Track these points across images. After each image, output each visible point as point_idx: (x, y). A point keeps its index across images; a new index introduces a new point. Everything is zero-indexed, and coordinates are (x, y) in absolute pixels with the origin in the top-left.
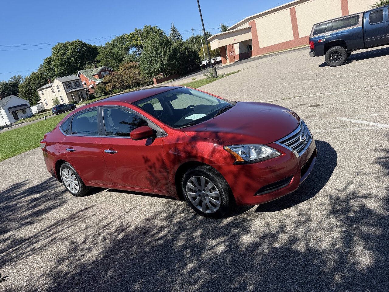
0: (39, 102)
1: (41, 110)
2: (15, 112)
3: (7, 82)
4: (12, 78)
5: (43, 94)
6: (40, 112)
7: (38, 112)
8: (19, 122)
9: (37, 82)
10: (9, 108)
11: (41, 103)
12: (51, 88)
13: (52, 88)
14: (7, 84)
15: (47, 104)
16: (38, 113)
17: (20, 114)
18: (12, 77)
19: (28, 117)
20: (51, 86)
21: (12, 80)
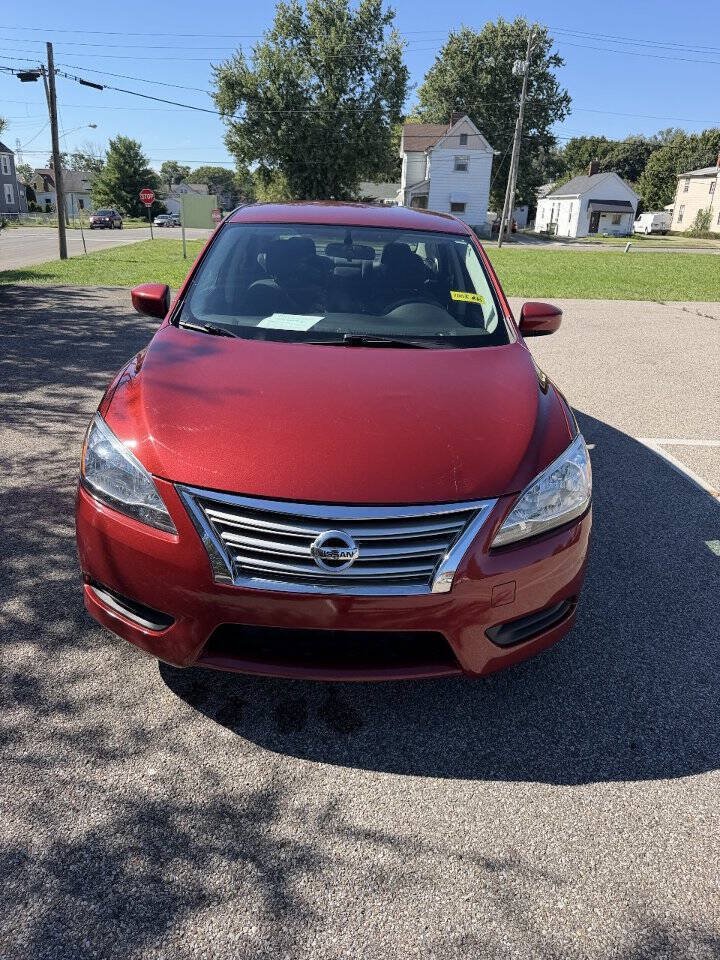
0: (666, 208)
1: (658, 228)
2: (599, 212)
3: (647, 141)
4: (661, 133)
5: (686, 190)
6: (654, 232)
7: (650, 231)
8: (593, 239)
9: (696, 155)
10: (591, 201)
11: (672, 210)
12: (710, 180)
13: (714, 180)
14: (642, 144)
15: (681, 217)
16: (649, 234)
17: (605, 223)
18: (664, 129)
19: (617, 235)
20: (715, 175)
21: (660, 138)
